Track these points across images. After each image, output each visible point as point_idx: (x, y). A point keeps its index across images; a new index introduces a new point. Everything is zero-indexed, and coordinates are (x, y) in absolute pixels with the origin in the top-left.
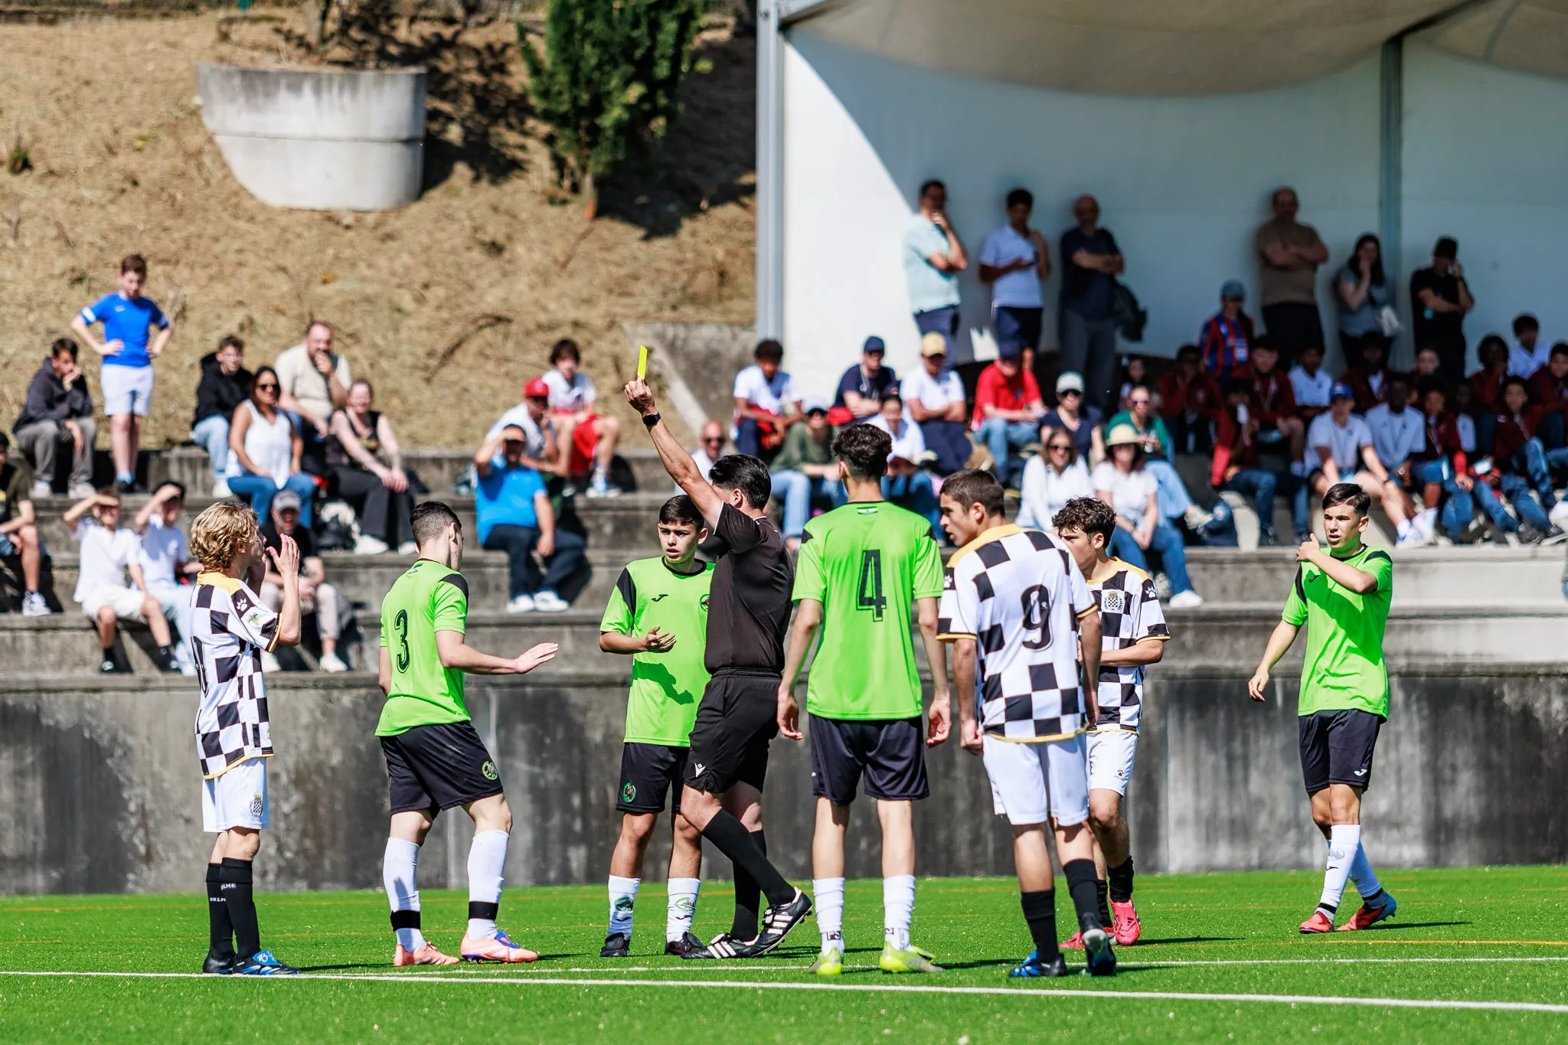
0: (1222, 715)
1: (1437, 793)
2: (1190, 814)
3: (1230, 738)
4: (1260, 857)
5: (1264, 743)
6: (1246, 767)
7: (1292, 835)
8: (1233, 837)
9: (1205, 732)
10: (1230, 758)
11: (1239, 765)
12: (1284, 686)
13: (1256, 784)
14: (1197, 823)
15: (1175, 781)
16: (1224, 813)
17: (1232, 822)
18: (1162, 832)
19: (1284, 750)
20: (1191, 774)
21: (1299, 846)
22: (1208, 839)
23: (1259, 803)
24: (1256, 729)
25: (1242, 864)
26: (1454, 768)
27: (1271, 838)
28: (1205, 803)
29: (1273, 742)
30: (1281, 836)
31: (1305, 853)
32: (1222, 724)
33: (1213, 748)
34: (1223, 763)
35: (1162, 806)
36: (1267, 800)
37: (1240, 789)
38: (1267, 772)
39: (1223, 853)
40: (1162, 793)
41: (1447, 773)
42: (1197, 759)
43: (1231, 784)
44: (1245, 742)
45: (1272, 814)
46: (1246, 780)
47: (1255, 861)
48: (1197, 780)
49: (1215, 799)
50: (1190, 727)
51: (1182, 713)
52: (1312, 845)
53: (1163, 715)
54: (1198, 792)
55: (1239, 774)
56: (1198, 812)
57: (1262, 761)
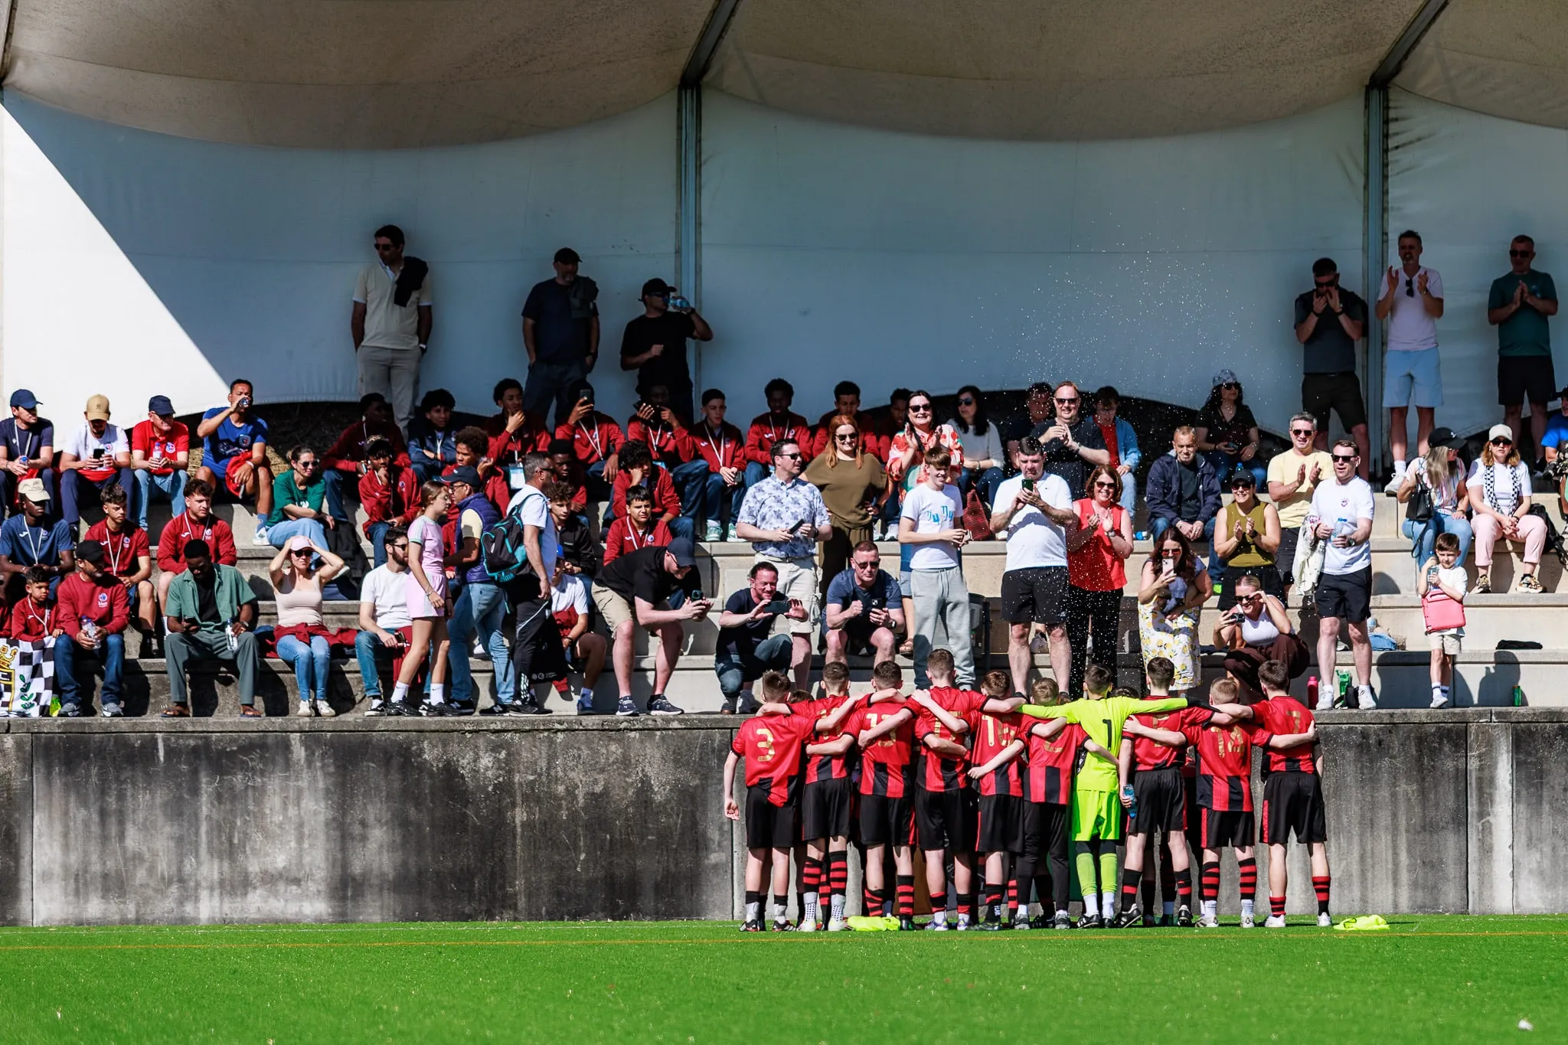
0: (94, 771)
1: (343, 850)
2: (57, 869)
3: (103, 792)
4: (137, 912)
5: (144, 798)
6: (121, 823)
7: (174, 889)
8: (105, 892)
9: (77, 788)
10: (103, 814)
11: (113, 820)
12: (165, 740)
13: (133, 839)
14: (65, 879)
15: (39, 836)
16: (96, 868)
17: (105, 876)
18: (25, 885)
19: (165, 805)
20: (58, 828)
21: (181, 902)
22: (77, 893)
23: (138, 858)
24: (134, 784)
25: (117, 917)
26: (364, 824)
27: (150, 892)
28: (74, 858)
29: (153, 798)
30: (161, 893)
31: (189, 908)
32: (94, 779)
33: (84, 803)
34: (95, 817)
35: (25, 862)
36: (147, 856)
37: (114, 844)
38: (147, 828)
39: (94, 907)
40: (25, 848)
41: (357, 829)
42: (66, 813)
43: (105, 839)
44: (121, 797)
45: (151, 870)
46: (122, 836)
47: (131, 916)
48: (65, 835)
49: (86, 853)
50: (58, 783)
51: (49, 768)
52: (197, 899)
53: (29, 768)
54: (66, 847)
55: (113, 830)
56: (66, 868)
57: (140, 816)
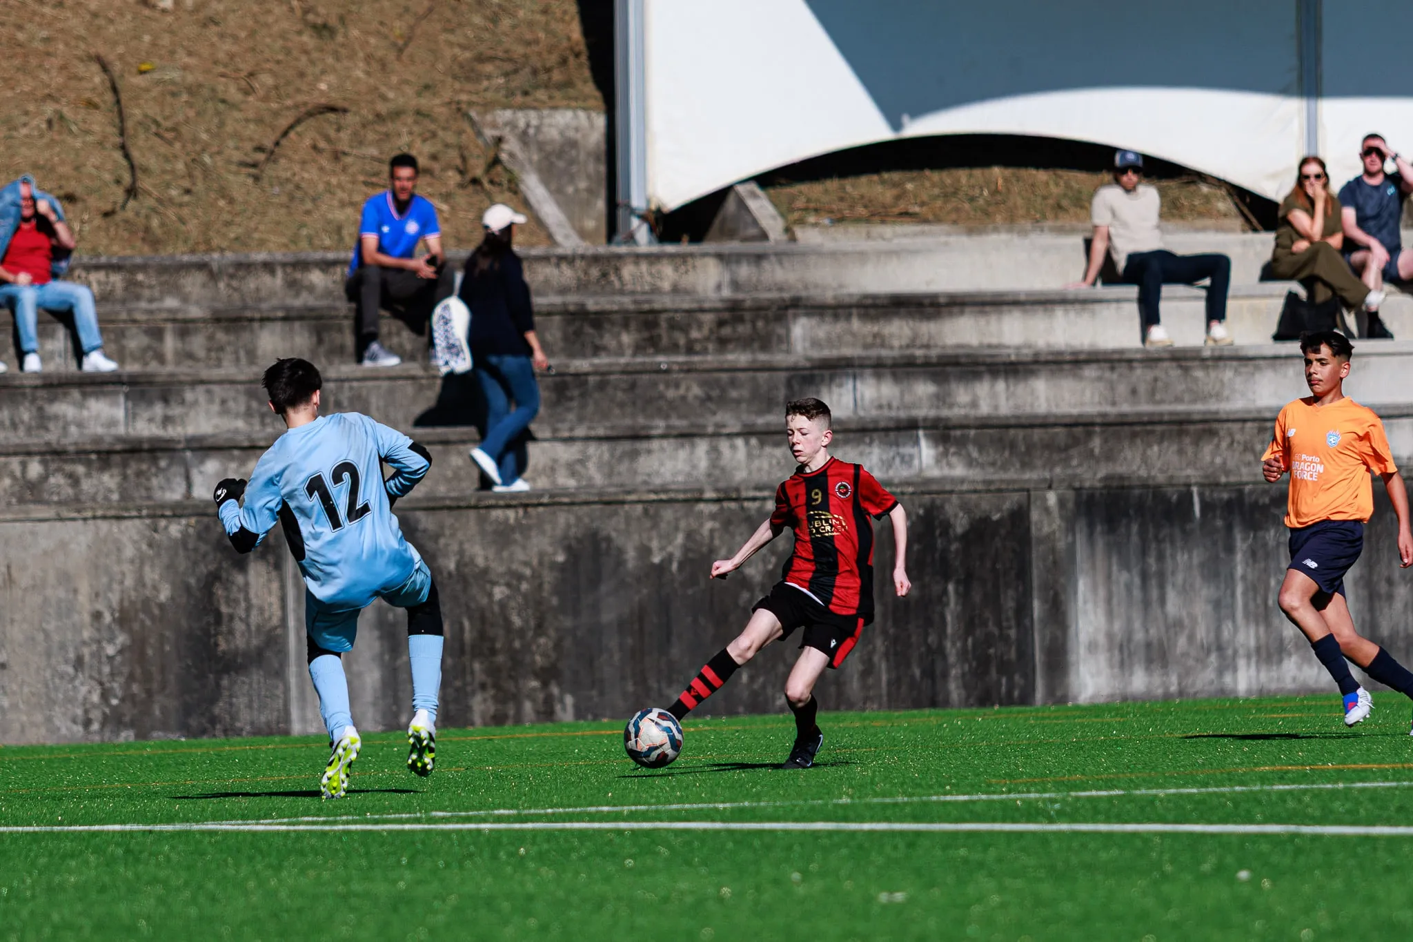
0: (1135, 528)
1: (1372, 610)
2: (1102, 639)
3: (1144, 553)
4: (1179, 684)
5: (1182, 558)
6: (1162, 586)
7: (1213, 658)
8: (1149, 662)
9: (1117, 548)
10: (1144, 577)
11: (1154, 582)
12: (1201, 495)
13: (1173, 604)
14: (1110, 649)
15: (1085, 602)
16: (1139, 636)
17: (1148, 645)
18: (1072, 658)
19: (1202, 565)
20: (1102, 593)
21: (1220, 672)
22: (1122, 664)
23: (1178, 624)
24: (1172, 543)
25: (1160, 691)
26: (1390, 582)
27: (1191, 662)
28: (1118, 626)
29: (1190, 558)
30: (1202, 661)
31: (1228, 679)
32: (1135, 539)
33: (1126, 566)
34: (1137, 581)
35: (1072, 631)
36: (1186, 622)
37: (1155, 609)
38: (1186, 591)
39: (1139, 681)
40: (1071, 615)
41: (1383, 588)
42: (1109, 577)
43: (1146, 604)
44: (1161, 558)
45: (1191, 638)
46: (1162, 600)
47: (1173, 688)
48: (1109, 600)
49: (1129, 621)
50: (1100, 543)
51: (1091, 527)
52: (1235, 670)
53: (1070, 529)
54: (1110, 614)
55: (1154, 593)
56: (1110, 636)
57: (1180, 578)
